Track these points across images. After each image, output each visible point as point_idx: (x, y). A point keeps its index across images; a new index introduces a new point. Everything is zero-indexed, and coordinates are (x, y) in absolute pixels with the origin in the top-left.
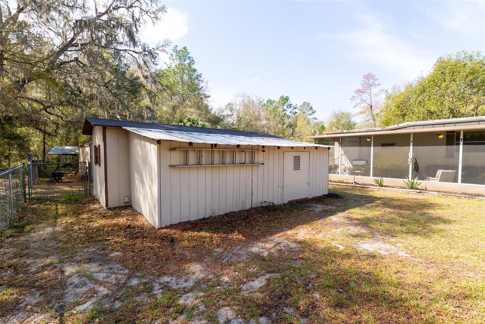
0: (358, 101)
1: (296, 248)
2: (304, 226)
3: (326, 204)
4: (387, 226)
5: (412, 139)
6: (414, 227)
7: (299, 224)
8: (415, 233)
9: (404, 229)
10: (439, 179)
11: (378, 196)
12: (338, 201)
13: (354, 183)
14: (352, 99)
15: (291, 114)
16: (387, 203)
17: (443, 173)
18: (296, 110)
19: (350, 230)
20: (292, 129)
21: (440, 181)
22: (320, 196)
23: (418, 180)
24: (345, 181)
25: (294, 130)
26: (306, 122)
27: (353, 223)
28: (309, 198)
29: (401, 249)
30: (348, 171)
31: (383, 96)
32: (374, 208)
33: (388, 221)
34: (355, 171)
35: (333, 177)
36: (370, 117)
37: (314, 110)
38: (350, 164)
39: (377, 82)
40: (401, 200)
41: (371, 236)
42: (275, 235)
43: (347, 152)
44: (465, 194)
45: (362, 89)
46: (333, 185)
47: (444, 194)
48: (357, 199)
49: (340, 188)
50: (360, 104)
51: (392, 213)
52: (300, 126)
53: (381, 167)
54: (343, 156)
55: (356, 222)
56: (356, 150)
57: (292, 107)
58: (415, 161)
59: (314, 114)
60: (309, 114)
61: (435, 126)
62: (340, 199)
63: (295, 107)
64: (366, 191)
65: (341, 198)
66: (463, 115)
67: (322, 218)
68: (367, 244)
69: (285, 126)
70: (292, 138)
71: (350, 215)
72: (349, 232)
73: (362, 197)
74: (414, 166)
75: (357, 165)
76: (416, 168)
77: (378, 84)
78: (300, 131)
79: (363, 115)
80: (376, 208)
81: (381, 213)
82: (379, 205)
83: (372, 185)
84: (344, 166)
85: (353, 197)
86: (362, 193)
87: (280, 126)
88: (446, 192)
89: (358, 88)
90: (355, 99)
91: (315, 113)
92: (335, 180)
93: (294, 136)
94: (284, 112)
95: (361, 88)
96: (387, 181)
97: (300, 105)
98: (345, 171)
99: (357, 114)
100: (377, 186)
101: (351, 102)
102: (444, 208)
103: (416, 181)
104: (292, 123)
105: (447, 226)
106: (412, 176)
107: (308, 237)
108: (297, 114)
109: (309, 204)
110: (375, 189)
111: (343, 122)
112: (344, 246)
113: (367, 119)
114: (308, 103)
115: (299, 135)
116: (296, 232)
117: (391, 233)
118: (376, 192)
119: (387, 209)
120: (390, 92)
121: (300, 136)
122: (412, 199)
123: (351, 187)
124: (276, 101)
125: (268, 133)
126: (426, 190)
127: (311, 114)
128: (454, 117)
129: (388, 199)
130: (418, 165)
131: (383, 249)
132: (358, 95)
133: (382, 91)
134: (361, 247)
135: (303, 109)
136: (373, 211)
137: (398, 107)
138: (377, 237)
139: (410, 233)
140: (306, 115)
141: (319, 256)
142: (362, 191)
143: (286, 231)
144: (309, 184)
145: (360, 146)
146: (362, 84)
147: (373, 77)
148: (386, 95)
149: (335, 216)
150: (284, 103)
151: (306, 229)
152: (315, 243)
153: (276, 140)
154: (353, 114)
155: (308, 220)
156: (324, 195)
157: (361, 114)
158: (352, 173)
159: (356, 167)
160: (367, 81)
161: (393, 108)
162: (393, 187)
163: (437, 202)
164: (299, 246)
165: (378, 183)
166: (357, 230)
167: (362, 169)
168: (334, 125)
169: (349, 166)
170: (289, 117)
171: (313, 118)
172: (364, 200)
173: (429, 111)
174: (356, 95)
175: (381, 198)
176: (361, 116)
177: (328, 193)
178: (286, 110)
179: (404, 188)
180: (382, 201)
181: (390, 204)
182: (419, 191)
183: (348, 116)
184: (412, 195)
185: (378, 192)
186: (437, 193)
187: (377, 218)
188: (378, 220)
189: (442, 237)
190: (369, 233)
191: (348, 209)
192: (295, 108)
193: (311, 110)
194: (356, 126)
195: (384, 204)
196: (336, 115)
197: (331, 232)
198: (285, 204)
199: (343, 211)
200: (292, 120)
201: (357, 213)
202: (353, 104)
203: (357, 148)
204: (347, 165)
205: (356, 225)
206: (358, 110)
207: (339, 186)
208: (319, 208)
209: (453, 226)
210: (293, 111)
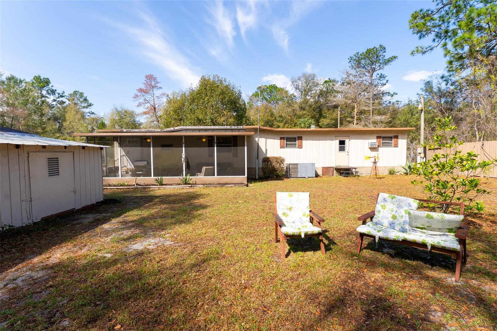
0: (141, 100)
1: (44, 276)
2: (63, 245)
3: (100, 212)
4: (159, 221)
5: (184, 142)
6: (181, 218)
7: (54, 245)
8: (181, 222)
9: (173, 220)
10: (203, 174)
11: (157, 195)
12: (115, 206)
13: (136, 185)
14: (135, 98)
15: (54, 103)
16: (165, 199)
17: (206, 169)
18: (64, 99)
19: (123, 234)
20: (59, 123)
21: (205, 176)
22: (93, 204)
23: (190, 176)
24: (126, 184)
25: (62, 124)
26: (79, 116)
27: (128, 226)
28: (77, 208)
29: (168, 239)
30: (130, 173)
31: (165, 100)
32: (151, 207)
33: (161, 217)
34: (137, 173)
35: (112, 180)
36: (154, 118)
37: (89, 102)
38: (132, 165)
39: (159, 85)
40: (177, 195)
41: (143, 235)
42: (9, 271)
43: (128, 153)
44: (219, 184)
45: (145, 89)
46: (113, 190)
47: (207, 185)
48: (136, 200)
49: (120, 192)
50: (143, 103)
51: (167, 208)
52: (71, 120)
53: (163, 167)
54: (124, 157)
55: (130, 224)
56: (137, 150)
57: (57, 94)
58: (187, 160)
59: (90, 107)
60: (84, 107)
61: (201, 131)
62: (118, 204)
63: (61, 94)
64: (148, 191)
65: (120, 202)
66: (219, 124)
67: (91, 229)
68: (138, 244)
69: (45, 119)
70: (59, 135)
71: (125, 218)
72: (122, 236)
73: (142, 198)
74: (186, 165)
75: (138, 166)
76: (188, 166)
77: (160, 88)
78: (71, 127)
79: (147, 115)
80: (153, 206)
81: (156, 210)
82: (157, 203)
83: (153, 185)
84: (126, 168)
85: (133, 199)
86: (143, 194)
87: (36, 117)
88: (208, 184)
89: (140, 87)
90: (138, 98)
91: (92, 107)
92: (114, 183)
93: (62, 133)
94: (43, 99)
95: (143, 87)
96: (166, 179)
97: (70, 93)
98: (127, 173)
99: (141, 114)
100: (157, 185)
101: (134, 101)
102: (205, 196)
103: (188, 177)
104: (58, 115)
105: (204, 211)
106: (185, 174)
107: (65, 257)
108: (65, 105)
109: (76, 217)
110: (156, 189)
111: (127, 120)
112: (112, 253)
113: (151, 120)
114: (81, 93)
115: (69, 131)
116: (48, 256)
117: (162, 227)
118: (156, 191)
119: (162, 205)
120: (171, 97)
121: (71, 133)
122: (185, 193)
123: (132, 189)
124: (27, 81)
125: (12, 125)
126: (196, 184)
127: (86, 107)
128: (214, 125)
129: (165, 196)
130: (189, 164)
131: (152, 244)
132: (141, 94)
133: (163, 94)
134: (131, 249)
135: (74, 100)
136: (151, 209)
137: (175, 111)
138: (150, 234)
139: (178, 223)
140: (78, 107)
141: (78, 275)
142: (143, 192)
143: (30, 259)
144: (75, 192)
145: (142, 147)
146: (145, 83)
147: (155, 79)
148: (167, 99)
149: (108, 223)
150: (43, 87)
151: (65, 248)
152: (75, 261)
153: (17, 136)
154: (137, 113)
155: (70, 236)
156: (97, 203)
157: (146, 114)
158: (134, 174)
159: (137, 168)
160: (149, 82)
161: (172, 112)
162: (171, 185)
163: (202, 193)
164: (49, 272)
165: (158, 183)
166: (130, 233)
167: (144, 170)
168: (116, 123)
169: (131, 167)
170: (51, 107)
171: (89, 113)
172: (143, 201)
173: (197, 118)
174: (139, 94)
175: (160, 196)
176: (145, 116)
177: (104, 200)
178: (46, 97)
179: (180, 184)
180: (160, 199)
181: (167, 200)
182: (190, 186)
183: (132, 114)
184: (185, 190)
185: (158, 191)
186: (202, 186)
187: (152, 216)
188: (153, 217)
189: (200, 220)
190: (141, 233)
191: (125, 212)
192: (62, 96)
193: (85, 103)
194: (142, 126)
195: (162, 201)
196: (119, 112)
197: (99, 243)
198: (35, 223)
199: (119, 215)
200: (58, 111)
201: (133, 215)
202: (137, 103)
203: (139, 149)
204: (129, 167)
205: (129, 228)
206: (142, 109)
207: (119, 190)
208: (91, 217)
209: (208, 210)
210: (58, 99)
